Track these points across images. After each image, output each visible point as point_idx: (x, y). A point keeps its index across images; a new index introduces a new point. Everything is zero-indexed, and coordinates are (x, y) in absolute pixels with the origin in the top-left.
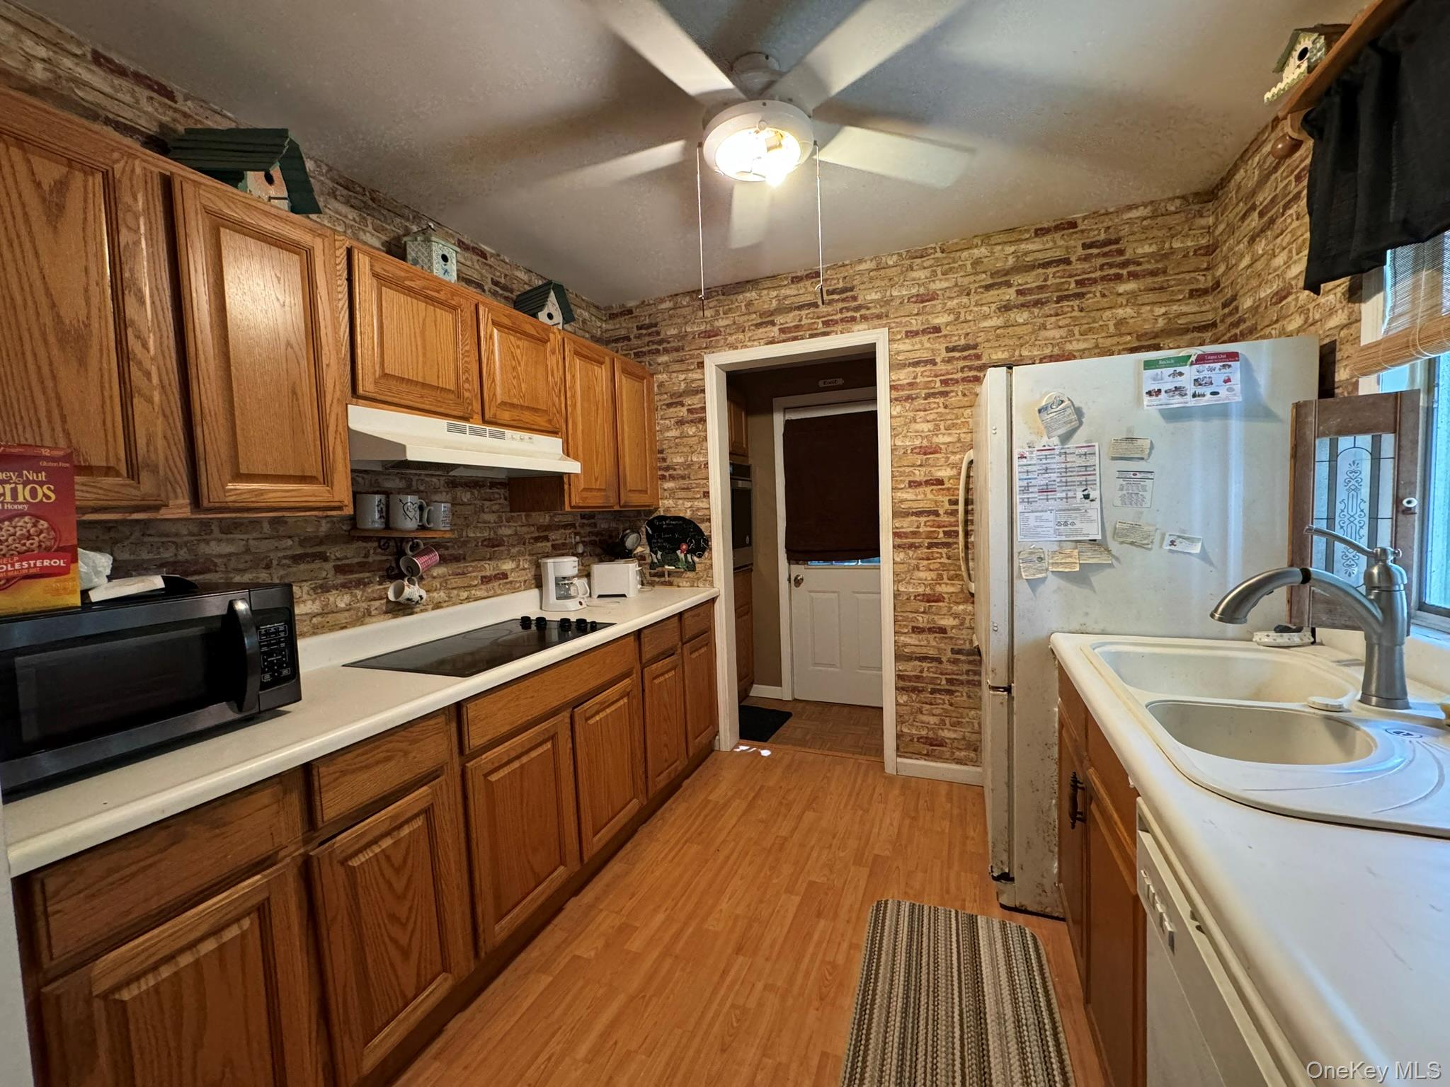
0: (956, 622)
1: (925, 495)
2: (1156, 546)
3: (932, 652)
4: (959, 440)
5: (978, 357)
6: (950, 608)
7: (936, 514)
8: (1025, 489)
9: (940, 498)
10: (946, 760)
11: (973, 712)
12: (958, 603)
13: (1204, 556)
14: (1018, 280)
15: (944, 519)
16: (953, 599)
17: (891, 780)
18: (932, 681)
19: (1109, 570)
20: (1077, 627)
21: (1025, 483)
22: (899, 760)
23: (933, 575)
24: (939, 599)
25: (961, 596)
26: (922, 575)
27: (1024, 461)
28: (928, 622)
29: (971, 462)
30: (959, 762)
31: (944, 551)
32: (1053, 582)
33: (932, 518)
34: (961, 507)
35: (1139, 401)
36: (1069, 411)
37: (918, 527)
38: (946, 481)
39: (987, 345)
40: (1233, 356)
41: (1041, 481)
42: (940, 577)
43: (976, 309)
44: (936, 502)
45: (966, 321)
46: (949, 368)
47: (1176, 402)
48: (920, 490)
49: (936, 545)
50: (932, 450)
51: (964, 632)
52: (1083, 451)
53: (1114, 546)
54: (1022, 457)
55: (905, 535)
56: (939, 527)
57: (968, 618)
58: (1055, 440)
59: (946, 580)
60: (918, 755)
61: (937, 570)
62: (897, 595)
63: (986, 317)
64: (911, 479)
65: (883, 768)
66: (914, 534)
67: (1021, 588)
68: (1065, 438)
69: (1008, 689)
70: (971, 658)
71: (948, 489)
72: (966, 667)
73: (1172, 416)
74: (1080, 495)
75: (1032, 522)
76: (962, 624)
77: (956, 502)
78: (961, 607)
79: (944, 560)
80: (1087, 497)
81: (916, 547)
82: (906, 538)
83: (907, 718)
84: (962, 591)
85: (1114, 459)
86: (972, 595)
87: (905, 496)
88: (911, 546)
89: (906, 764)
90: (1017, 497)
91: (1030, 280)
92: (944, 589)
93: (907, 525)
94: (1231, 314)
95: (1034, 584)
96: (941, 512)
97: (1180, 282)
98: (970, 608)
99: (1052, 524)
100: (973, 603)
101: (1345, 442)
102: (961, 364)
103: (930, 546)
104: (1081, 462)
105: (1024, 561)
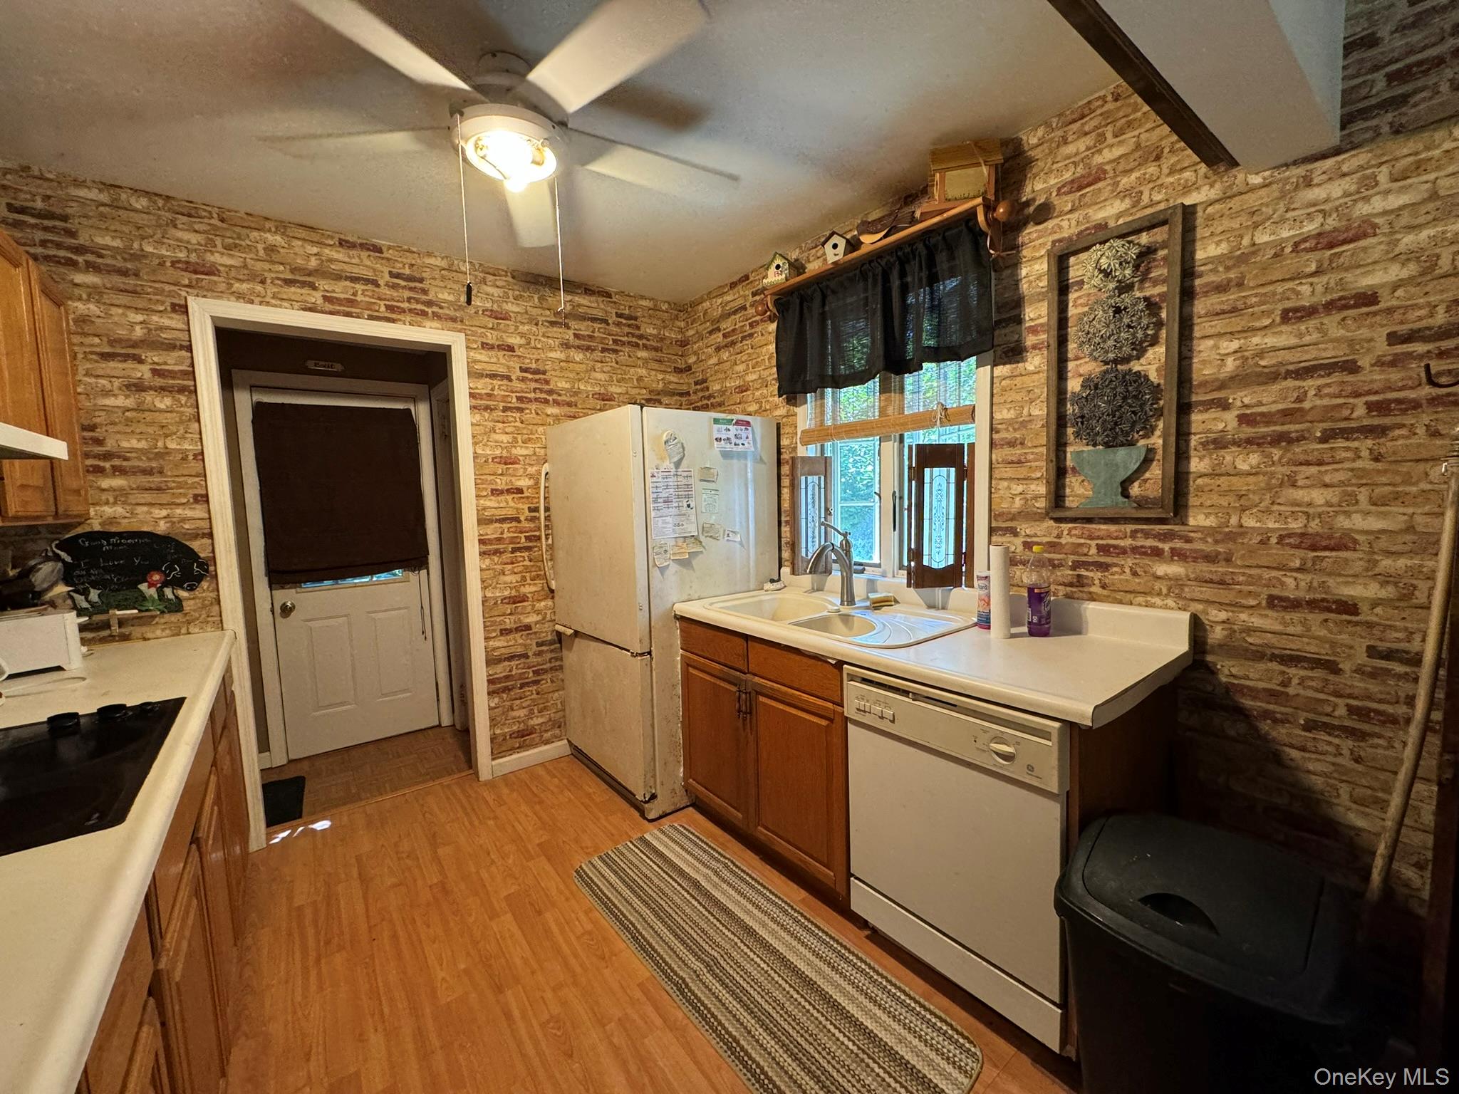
0: (539, 618)
1: (507, 503)
2: (721, 538)
3: (520, 650)
4: (535, 454)
5: (547, 382)
6: (534, 606)
7: (517, 520)
8: (655, 500)
9: (520, 506)
10: (536, 745)
11: (556, 694)
12: (539, 601)
13: (741, 543)
14: (575, 325)
15: (526, 524)
16: (535, 597)
17: (491, 784)
18: (521, 676)
19: (701, 556)
20: (686, 597)
21: (655, 496)
22: (494, 763)
23: (518, 577)
24: (523, 599)
25: (543, 593)
26: (508, 578)
27: (655, 479)
28: (515, 622)
29: (547, 474)
30: (547, 742)
31: (526, 554)
32: (674, 568)
33: (514, 524)
34: (542, 514)
35: (711, 445)
36: (679, 445)
37: (502, 533)
38: (525, 490)
39: (553, 373)
40: (748, 423)
41: (664, 494)
42: (524, 578)
43: (543, 339)
44: (517, 509)
45: (535, 348)
46: (524, 387)
47: (728, 447)
48: (501, 498)
49: (519, 549)
50: (509, 461)
51: (546, 625)
52: (685, 474)
53: (702, 538)
54: (653, 476)
55: (490, 542)
56: (521, 532)
57: (549, 612)
58: (672, 466)
59: (529, 581)
60: (513, 750)
61: (520, 572)
62: (485, 600)
63: (551, 349)
64: (494, 487)
65: (478, 778)
66: (499, 540)
67: (655, 573)
68: (677, 465)
69: (650, 653)
70: (552, 647)
71: (528, 497)
72: (549, 656)
73: (726, 455)
74: (685, 505)
75: (660, 524)
76: (544, 619)
77: (536, 510)
78: (543, 603)
79: (527, 563)
80: (689, 506)
81: (501, 553)
82: (491, 544)
83: (499, 719)
84: (543, 589)
85: (701, 480)
86: (552, 591)
87: (488, 504)
88: (496, 552)
89: (500, 764)
90: (651, 506)
91: (584, 328)
92: (526, 590)
93: (491, 531)
95: (663, 570)
96: (522, 518)
97: (670, 360)
98: (550, 603)
99: (671, 525)
100: (553, 598)
101: (810, 478)
102: (534, 385)
103: (514, 551)
104: (685, 482)
105: (657, 554)
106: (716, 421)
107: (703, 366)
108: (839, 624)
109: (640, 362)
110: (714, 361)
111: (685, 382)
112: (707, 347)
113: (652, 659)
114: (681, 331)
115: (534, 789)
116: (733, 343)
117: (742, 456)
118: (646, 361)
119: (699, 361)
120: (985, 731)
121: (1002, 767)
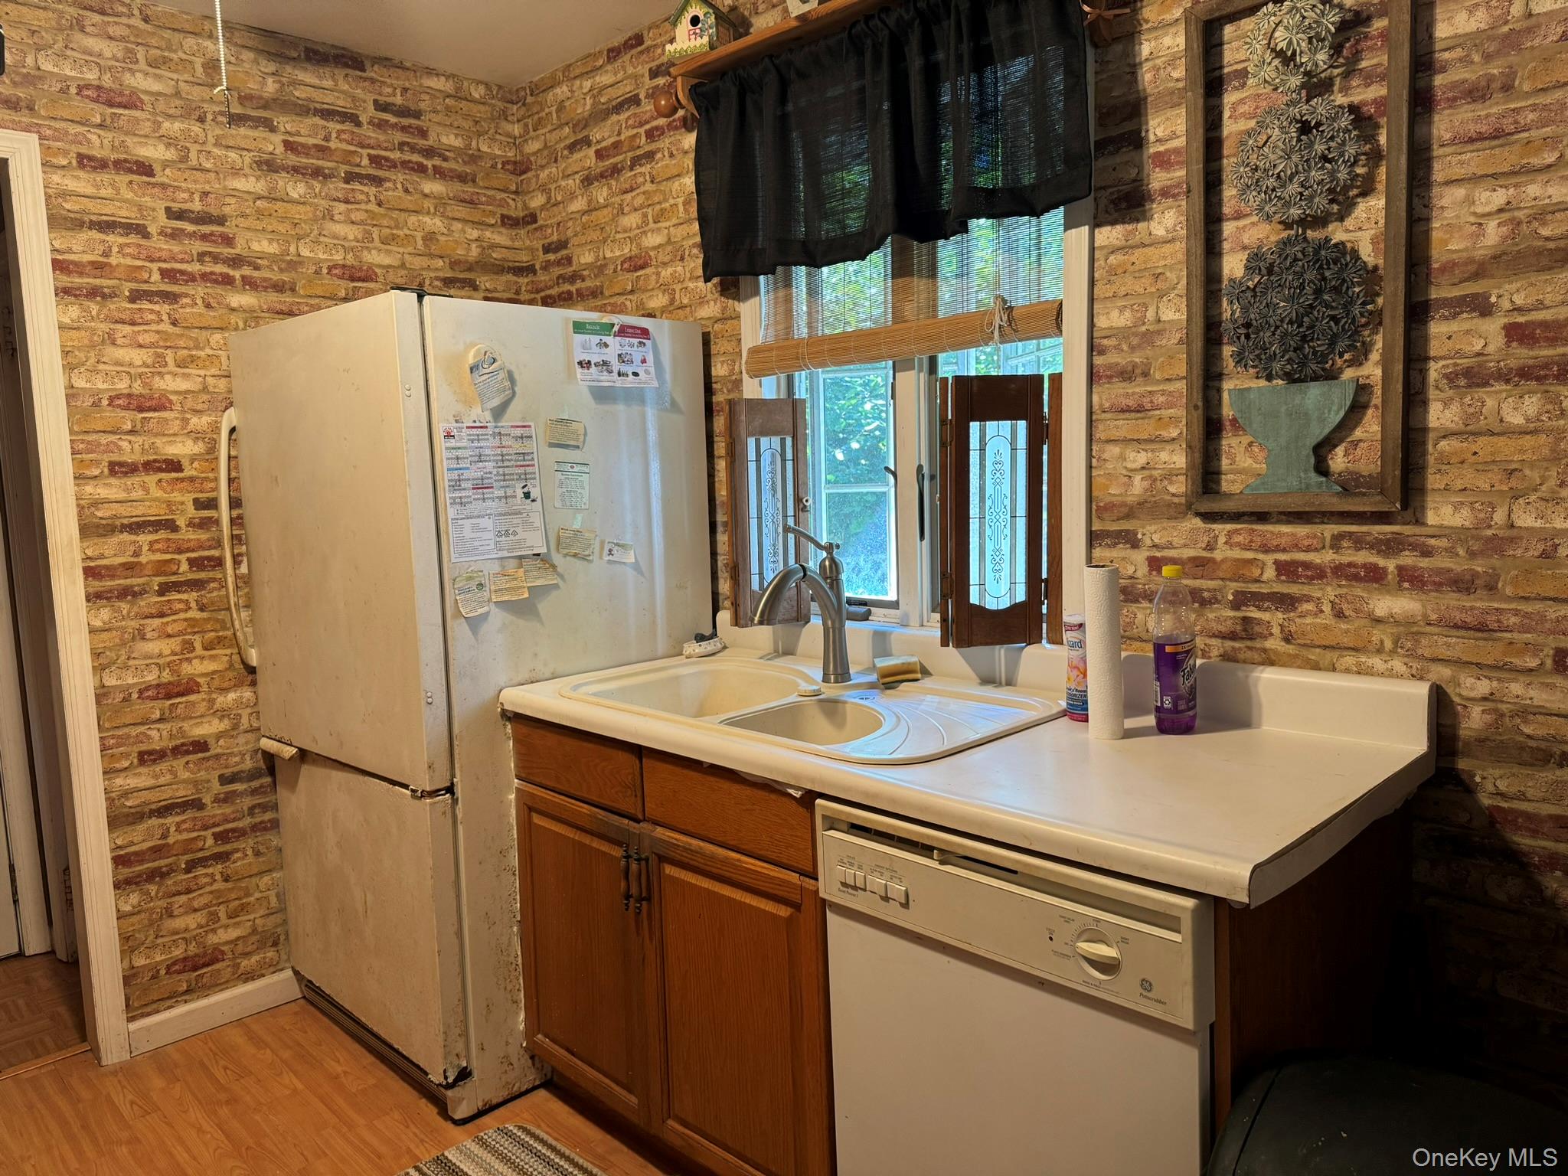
0: (225, 725)
1: (147, 491)
2: (595, 557)
3: (183, 792)
4: (205, 389)
5: (228, 241)
6: (212, 702)
7: (172, 526)
8: (456, 485)
9: (176, 496)
10: (225, 985)
11: (266, 879)
12: (224, 690)
13: (636, 566)
14: (285, 123)
15: (188, 535)
16: (216, 683)
17: (127, 1071)
18: (187, 846)
19: (554, 593)
20: (524, 675)
21: (455, 475)
22: (132, 1026)
23: (175, 644)
24: (189, 687)
25: (230, 674)
26: (152, 647)
27: (452, 443)
28: (171, 736)
29: (233, 430)
30: (249, 977)
31: (192, 596)
32: (498, 617)
33: (162, 534)
34: (224, 513)
35: (571, 376)
36: (502, 375)
37: (136, 554)
38: (185, 463)
39: (241, 221)
40: (645, 333)
41: (474, 473)
42: (188, 646)
43: (216, 151)
44: (169, 503)
45: (200, 169)
46: (176, 249)
47: (606, 380)
48: (134, 480)
49: (177, 586)
50: (148, 404)
51: (241, 740)
52: (519, 432)
53: (557, 559)
54: (449, 436)
55: (110, 572)
56: (180, 551)
57: (245, 713)
58: (488, 416)
59: (199, 651)
60: (173, 997)
61: (180, 633)
62: (102, 695)
63: (236, 172)
64: (115, 458)
65: (99, 1059)
66: (129, 567)
67: (459, 630)
68: (499, 412)
69: (450, 790)
70: (255, 784)
71: (192, 479)
72: (248, 802)
73: (602, 395)
74: (520, 493)
75: (468, 533)
76: (235, 727)
77: (212, 504)
78: (232, 696)
79: (194, 614)
80: (527, 495)
81: (135, 595)
82: (113, 577)
83: (140, 936)
84: (231, 666)
85: (552, 445)
86: (252, 670)
87: (103, 492)
88: (125, 593)
89: (148, 1029)
90: (446, 495)
91: (307, 131)
92: (197, 668)
93: (113, 550)
94: (559, 263)
95: (475, 624)
96: (181, 522)
97: (491, 201)
98: (247, 694)
99: (491, 535)
100: (254, 684)
101: (765, 441)
102: (198, 246)
103: (164, 589)
104: (517, 447)
105: (462, 591)
106: (579, 327)
107: (558, 214)
108: (818, 721)
109: (428, 204)
110: (579, 204)
111: (523, 246)
112: (567, 177)
113: (455, 801)
114: (515, 142)
115: (219, 1074)
116: (616, 171)
117: (635, 397)
118: (441, 202)
119: (550, 204)
120: (1068, 918)
121: (1099, 984)
